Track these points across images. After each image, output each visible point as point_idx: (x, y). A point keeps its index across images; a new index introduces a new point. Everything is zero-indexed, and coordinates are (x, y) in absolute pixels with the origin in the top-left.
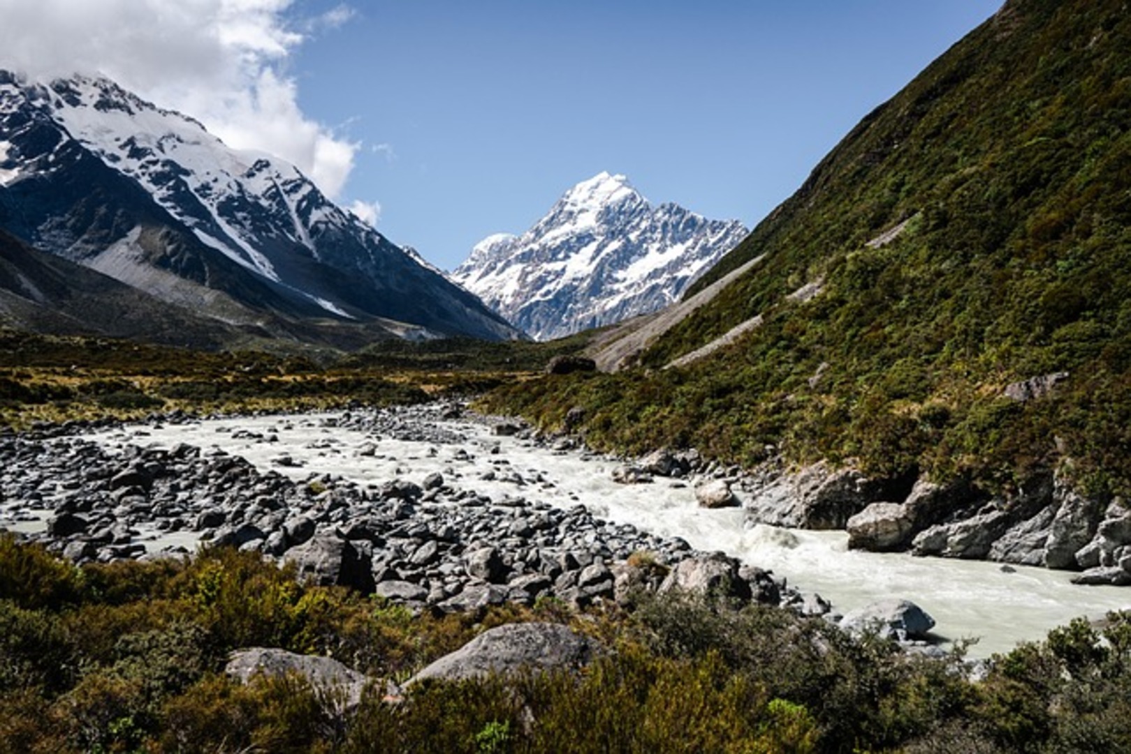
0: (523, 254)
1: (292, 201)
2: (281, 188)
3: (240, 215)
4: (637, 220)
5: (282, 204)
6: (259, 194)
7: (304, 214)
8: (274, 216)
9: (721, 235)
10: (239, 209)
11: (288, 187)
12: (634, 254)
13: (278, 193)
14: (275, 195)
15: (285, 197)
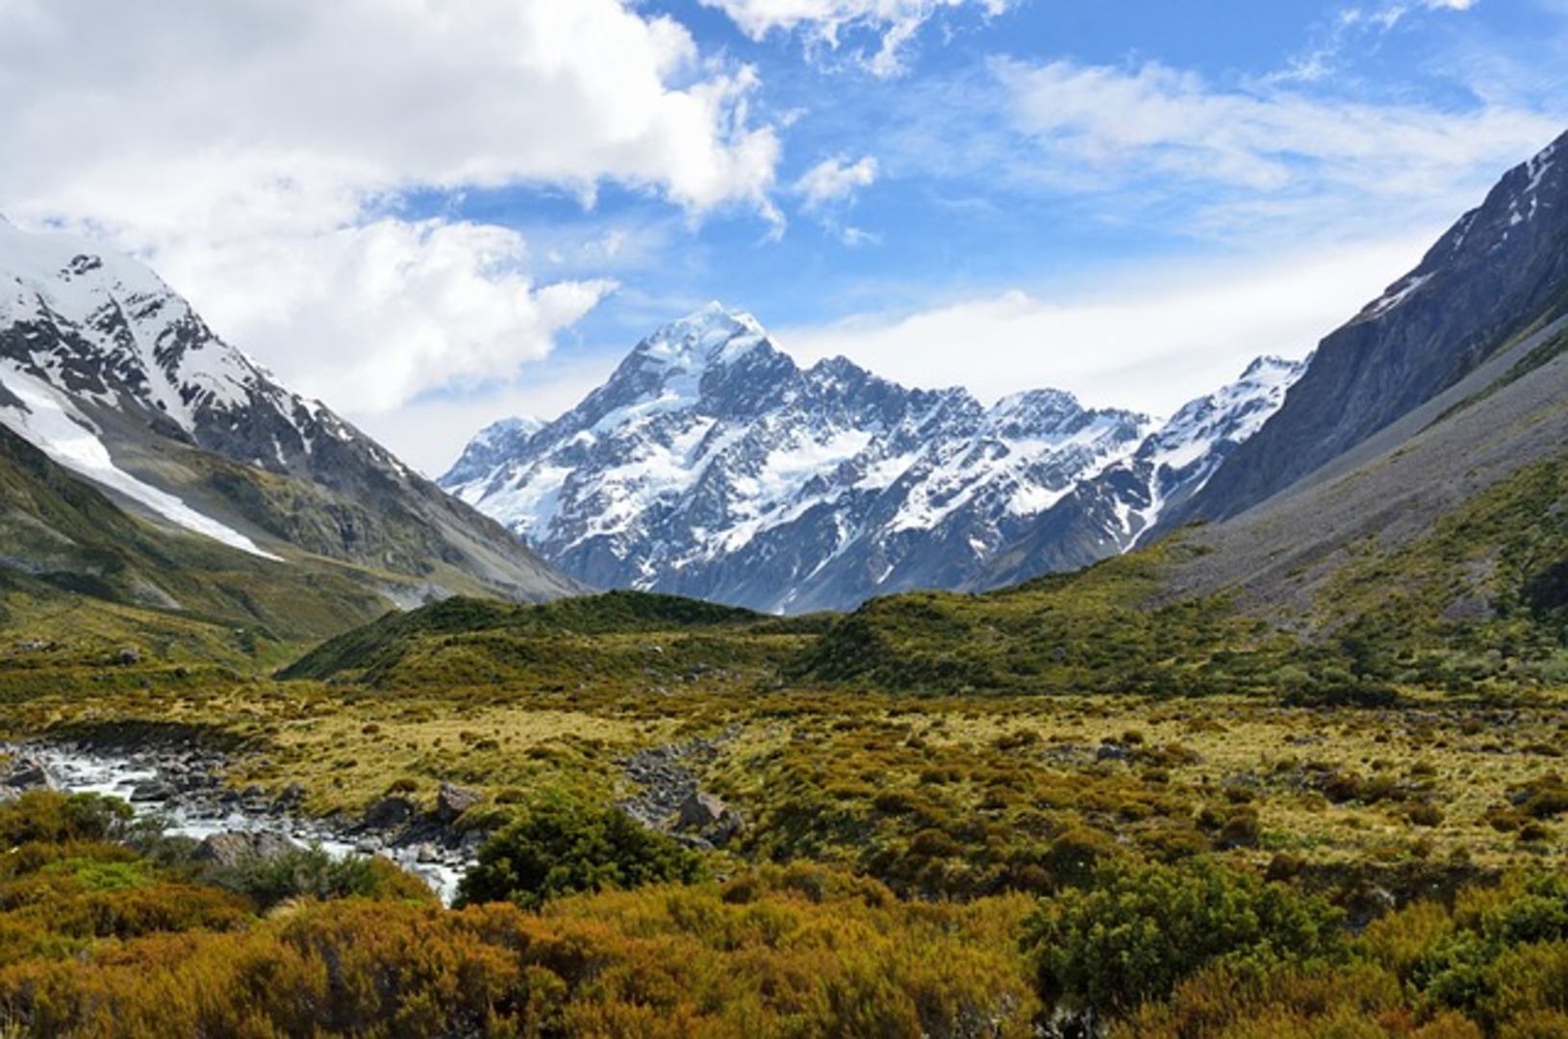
0: (567, 450)
1: (145, 335)
2: (125, 310)
3: (39, 358)
4: (777, 387)
5: (126, 337)
6: (80, 321)
7: (168, 358)
8: (111, 362)
9: (932, 414)
10: (40, 344)
11: (139, 307)
12: (773, 448)
13: (117, 318)
14: (113, 322)
15: (132, 325)
